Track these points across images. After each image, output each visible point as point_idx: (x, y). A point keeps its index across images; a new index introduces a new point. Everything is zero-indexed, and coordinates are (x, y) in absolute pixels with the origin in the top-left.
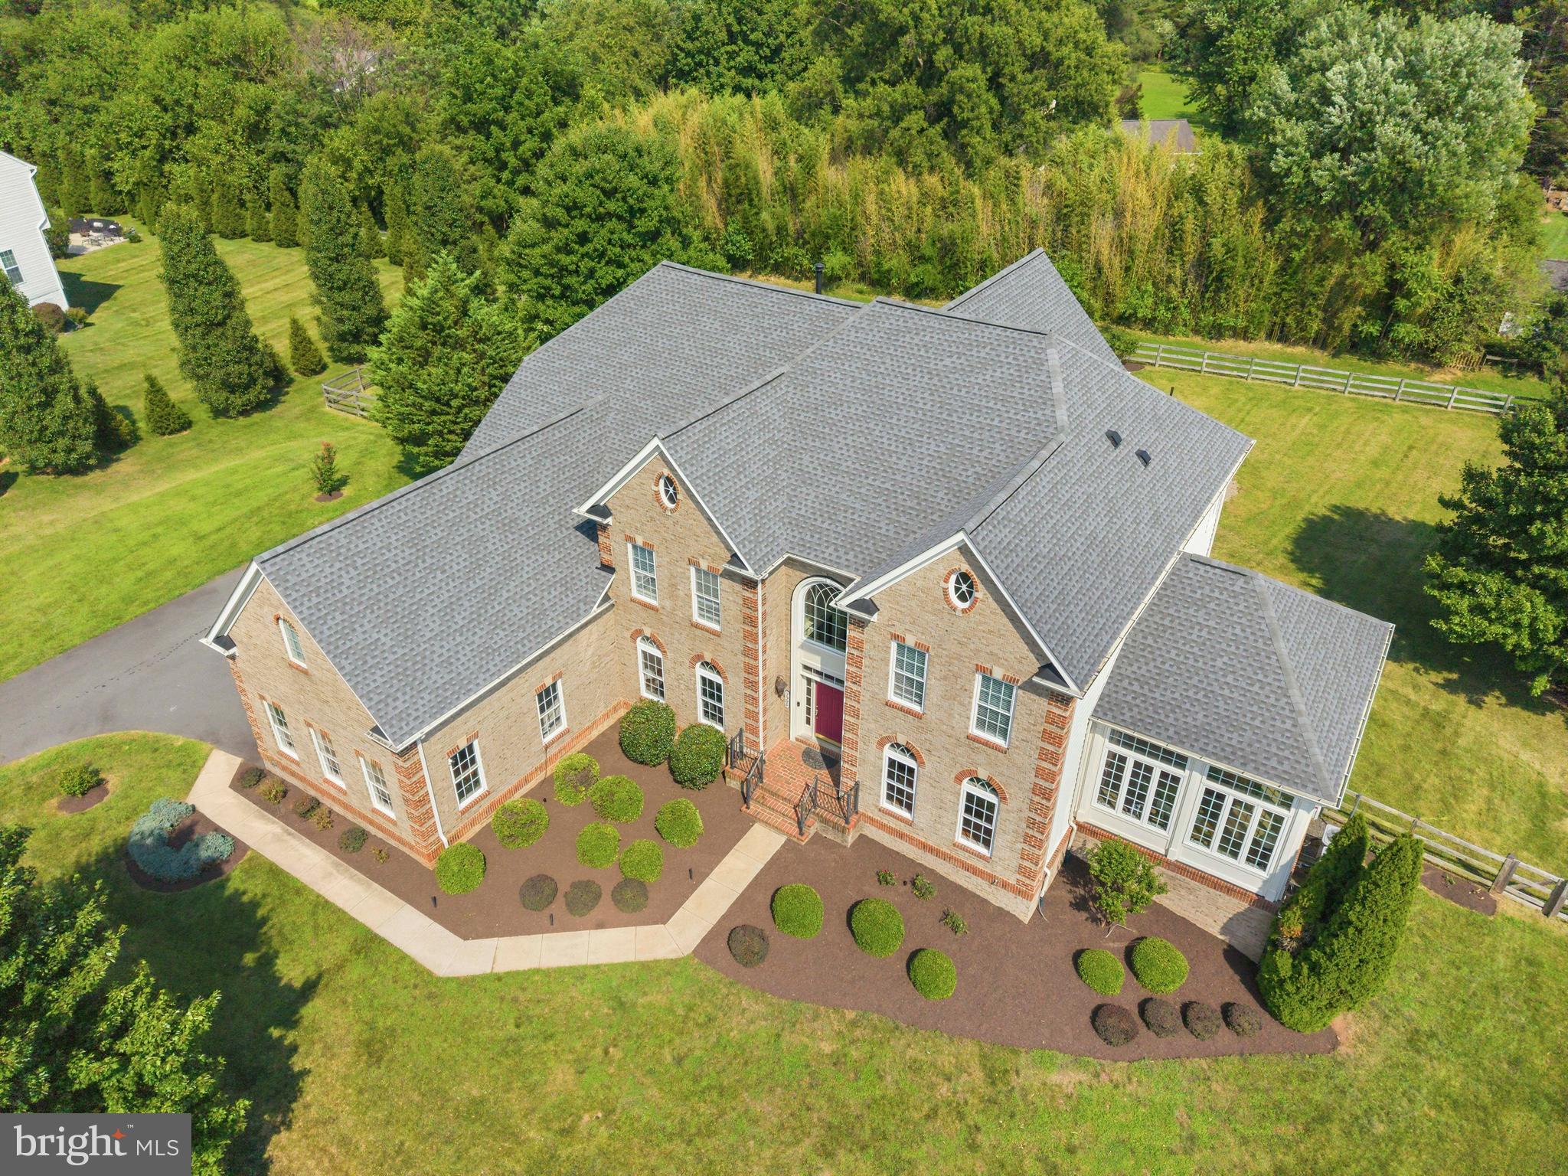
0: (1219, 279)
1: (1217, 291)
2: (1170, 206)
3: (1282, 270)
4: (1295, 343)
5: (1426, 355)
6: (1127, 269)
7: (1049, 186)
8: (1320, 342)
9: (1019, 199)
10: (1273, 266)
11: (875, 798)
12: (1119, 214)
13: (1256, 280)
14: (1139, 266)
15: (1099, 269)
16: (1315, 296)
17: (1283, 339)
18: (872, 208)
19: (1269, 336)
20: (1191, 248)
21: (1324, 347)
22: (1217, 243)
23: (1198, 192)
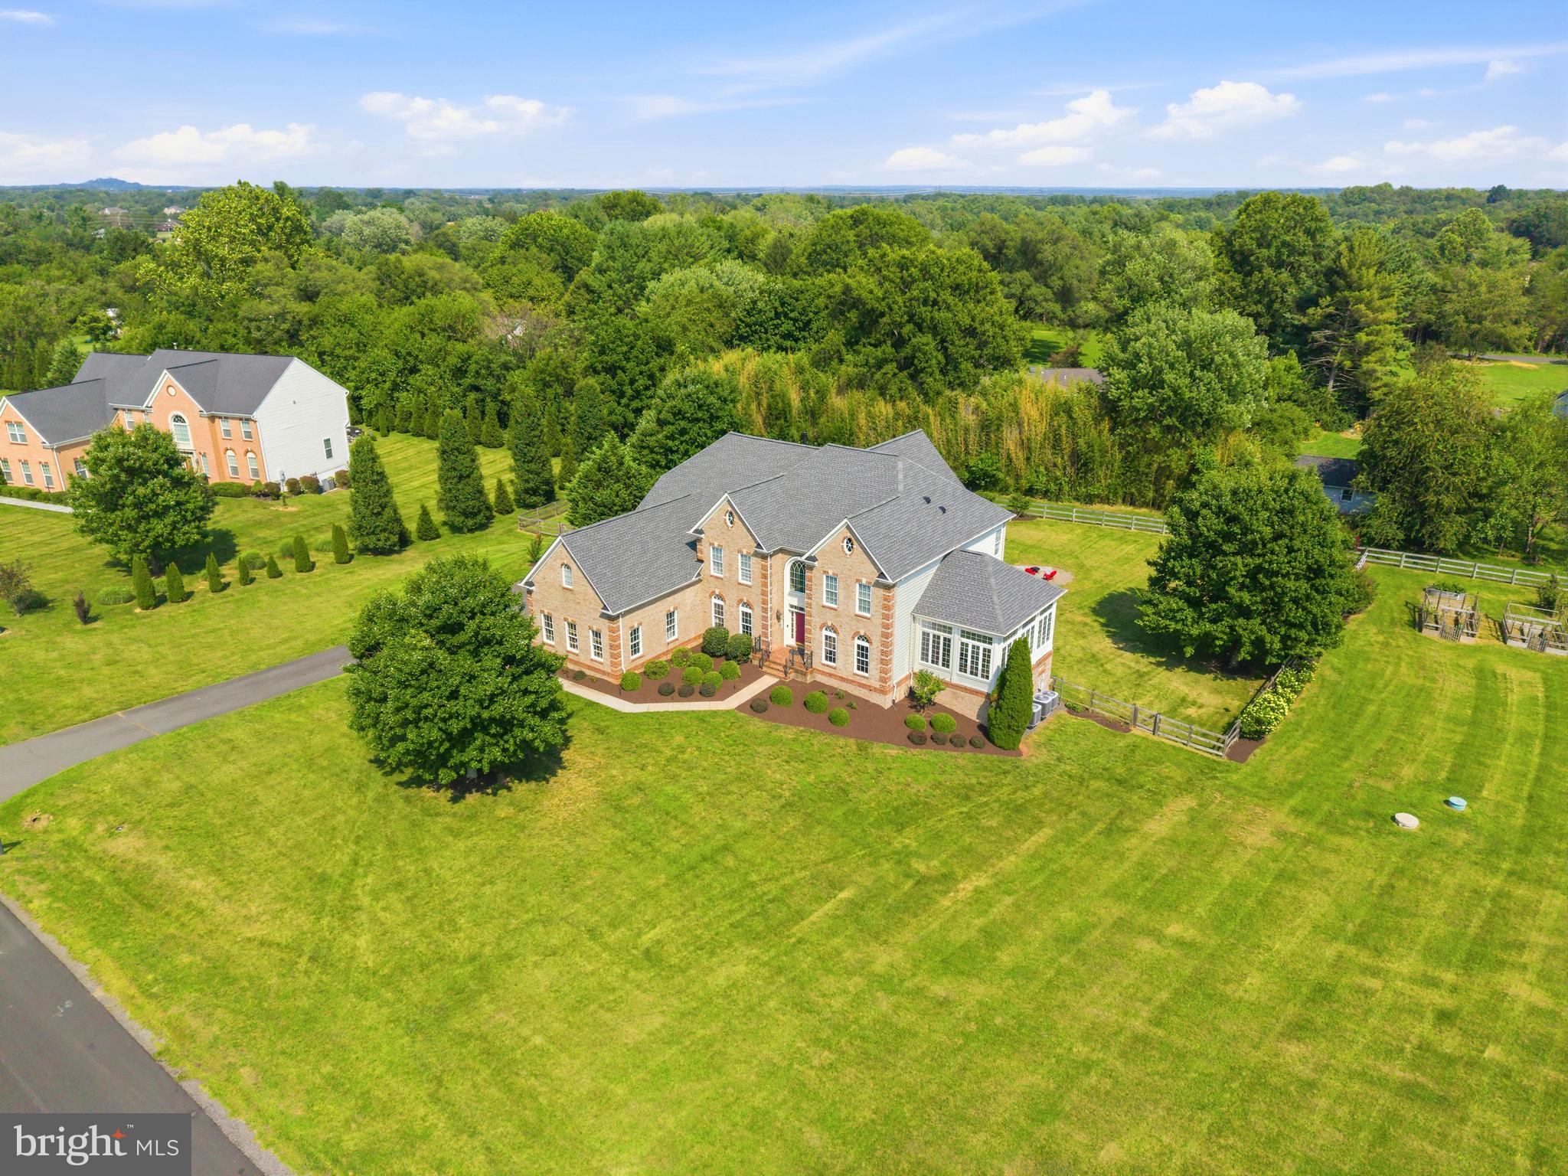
0: (1085, 464)
1: (1086, 473)
2: (1052, 419)
3: (1124, 459)
4: (1141, 506)
6: (1028, 459)
7: (977, 408)
8: (1156, 506)
9: (957, 416)
10: (1119, 456)
11: (820, 660)
12: (1020, 425)
13: (1110, 465)
14: (1035, 458)
15: (1011, 460)
16: (1147, 475)
17: (1132, 504)
18: (863, 422)
19: (1124, 501)
20: (1066, 444)
21: (1159, 509)
22: (1081, 441)
23: (1069, 412)
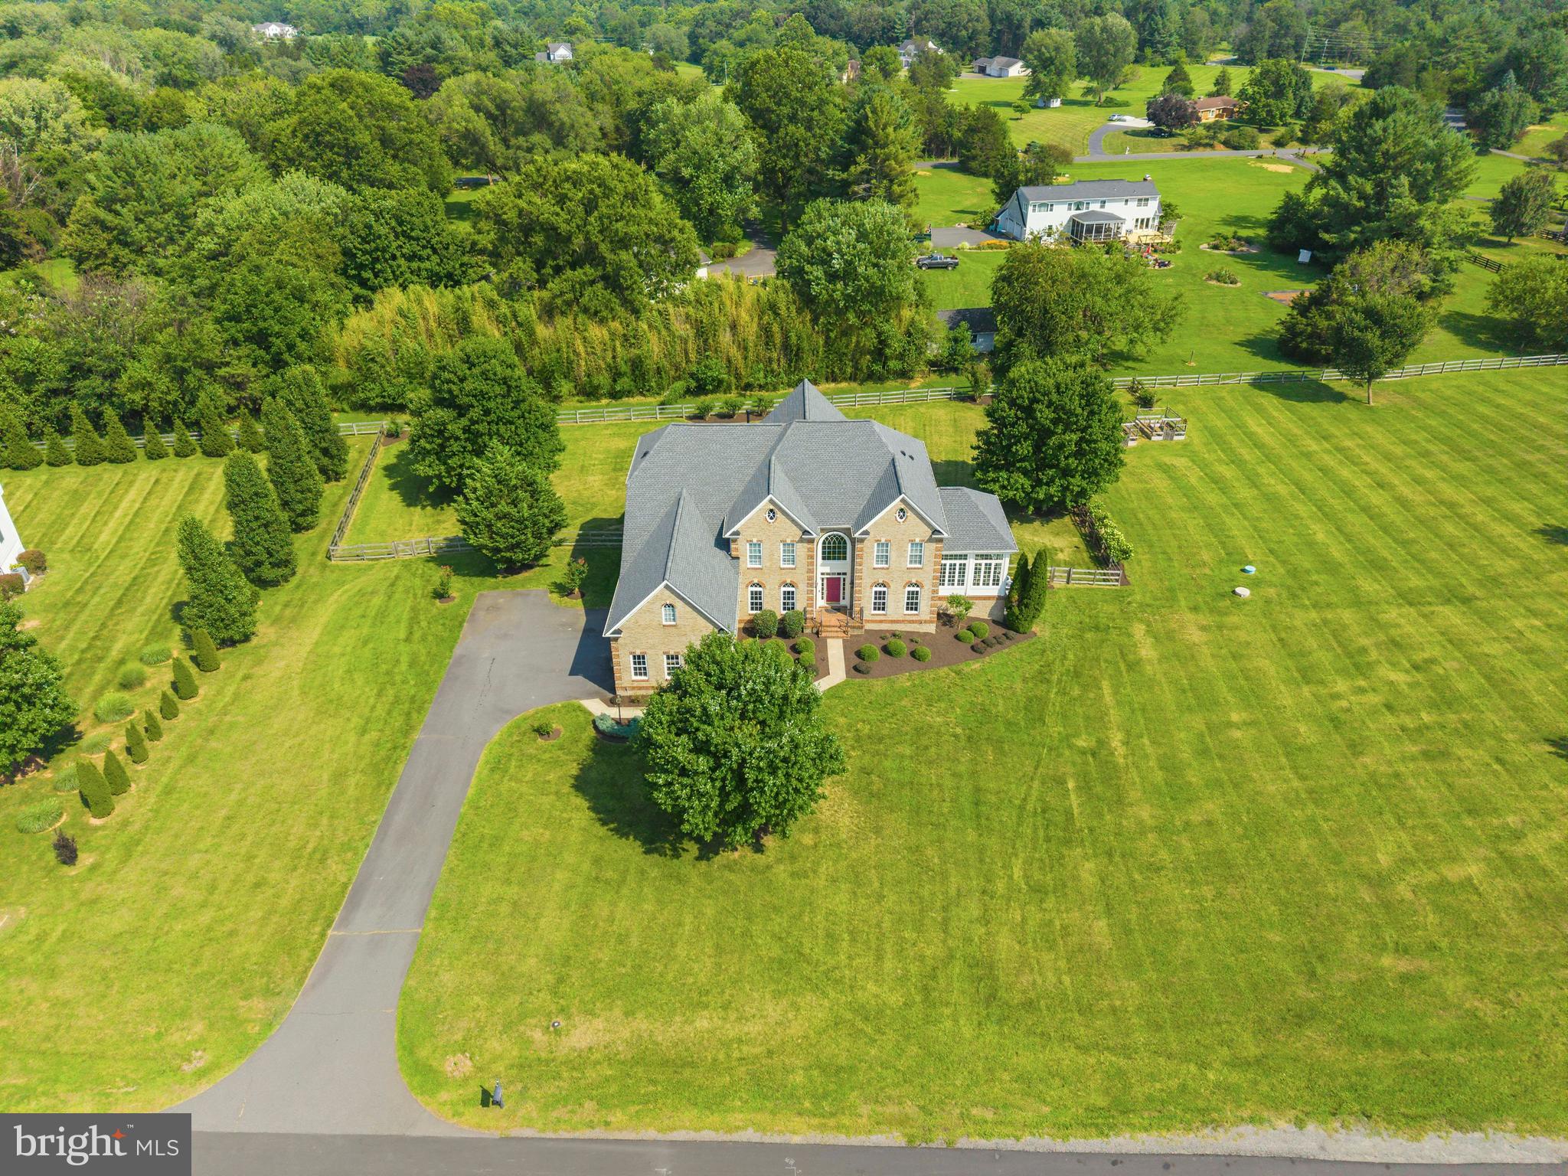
1: (797, 361)
3: (827, 344)
4: (841, 381)
5: (904, 375)
6: (746, 358)
7: (688, 316)
8: (853, 378)
9: (673, 328)
10: (822, 342)
11: (871, 612)
12: (734, 327)
13: (815, 352)
14: (752, 355)
15: (729, 361)
16: (846, 354)
17: (834, 380)
18: (581, 349)
19: (827, 380)
20: (778, 339)
21: (855, 380)
22: (791, 335)
23: (773, 307)
